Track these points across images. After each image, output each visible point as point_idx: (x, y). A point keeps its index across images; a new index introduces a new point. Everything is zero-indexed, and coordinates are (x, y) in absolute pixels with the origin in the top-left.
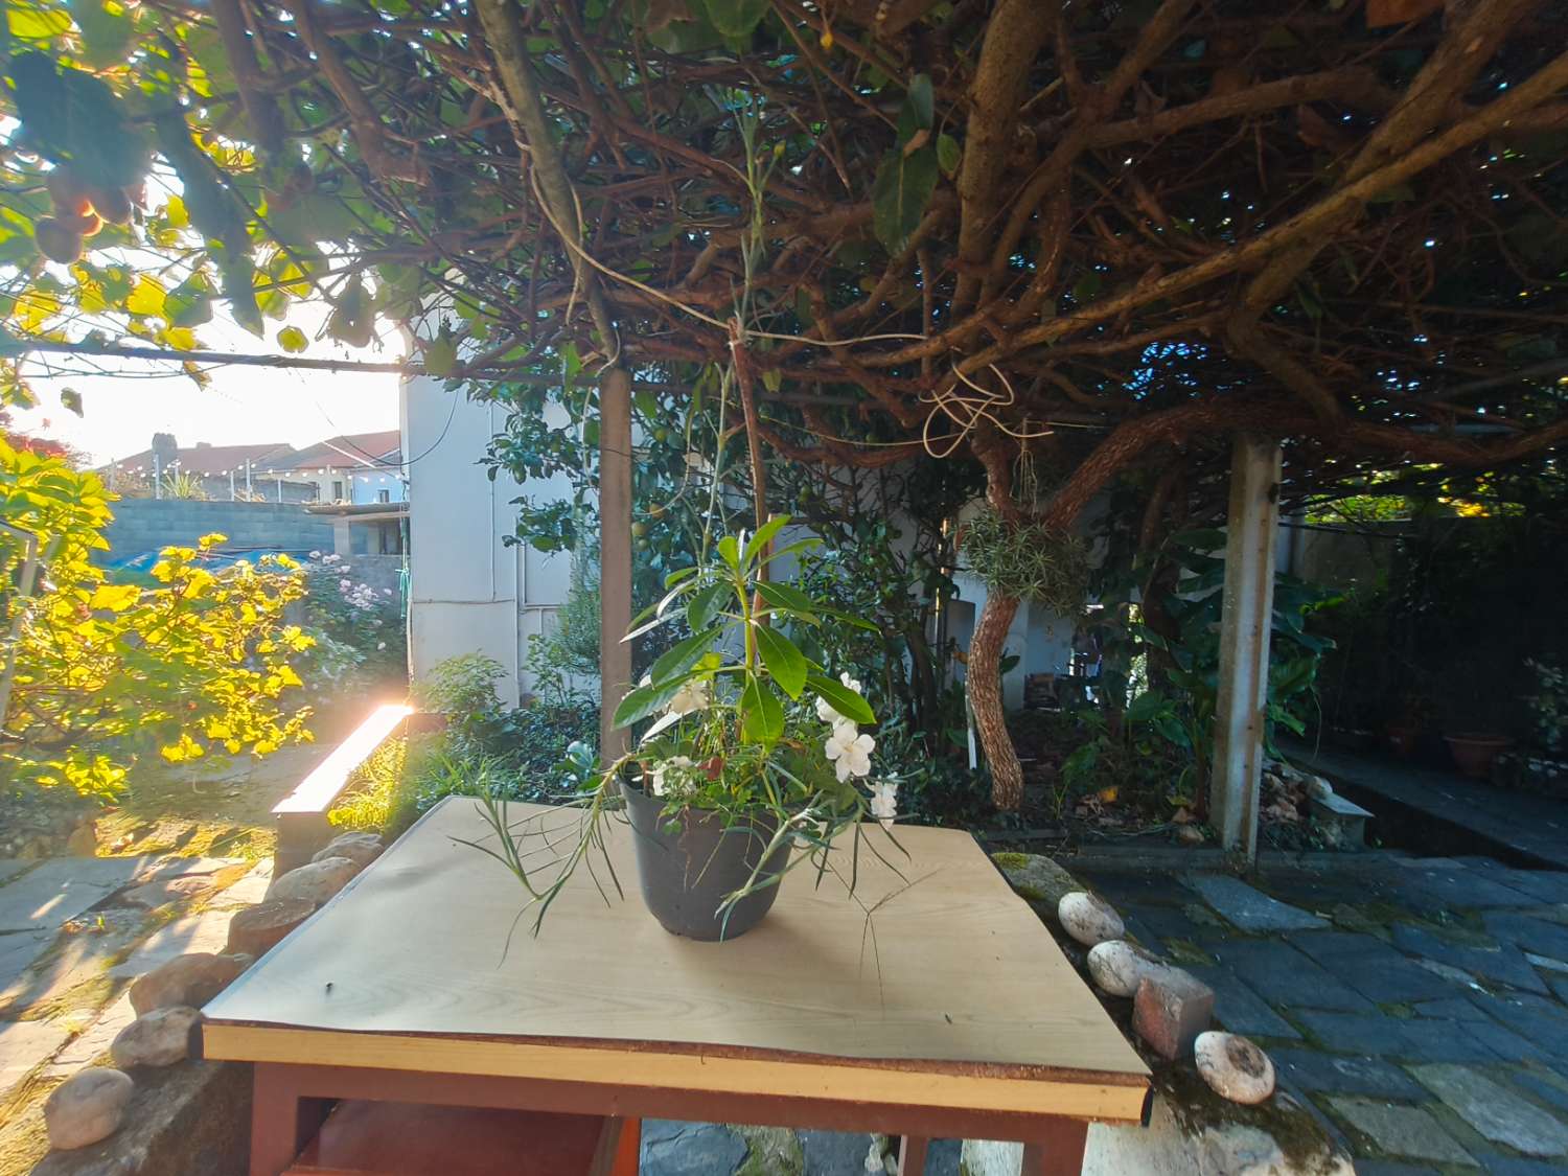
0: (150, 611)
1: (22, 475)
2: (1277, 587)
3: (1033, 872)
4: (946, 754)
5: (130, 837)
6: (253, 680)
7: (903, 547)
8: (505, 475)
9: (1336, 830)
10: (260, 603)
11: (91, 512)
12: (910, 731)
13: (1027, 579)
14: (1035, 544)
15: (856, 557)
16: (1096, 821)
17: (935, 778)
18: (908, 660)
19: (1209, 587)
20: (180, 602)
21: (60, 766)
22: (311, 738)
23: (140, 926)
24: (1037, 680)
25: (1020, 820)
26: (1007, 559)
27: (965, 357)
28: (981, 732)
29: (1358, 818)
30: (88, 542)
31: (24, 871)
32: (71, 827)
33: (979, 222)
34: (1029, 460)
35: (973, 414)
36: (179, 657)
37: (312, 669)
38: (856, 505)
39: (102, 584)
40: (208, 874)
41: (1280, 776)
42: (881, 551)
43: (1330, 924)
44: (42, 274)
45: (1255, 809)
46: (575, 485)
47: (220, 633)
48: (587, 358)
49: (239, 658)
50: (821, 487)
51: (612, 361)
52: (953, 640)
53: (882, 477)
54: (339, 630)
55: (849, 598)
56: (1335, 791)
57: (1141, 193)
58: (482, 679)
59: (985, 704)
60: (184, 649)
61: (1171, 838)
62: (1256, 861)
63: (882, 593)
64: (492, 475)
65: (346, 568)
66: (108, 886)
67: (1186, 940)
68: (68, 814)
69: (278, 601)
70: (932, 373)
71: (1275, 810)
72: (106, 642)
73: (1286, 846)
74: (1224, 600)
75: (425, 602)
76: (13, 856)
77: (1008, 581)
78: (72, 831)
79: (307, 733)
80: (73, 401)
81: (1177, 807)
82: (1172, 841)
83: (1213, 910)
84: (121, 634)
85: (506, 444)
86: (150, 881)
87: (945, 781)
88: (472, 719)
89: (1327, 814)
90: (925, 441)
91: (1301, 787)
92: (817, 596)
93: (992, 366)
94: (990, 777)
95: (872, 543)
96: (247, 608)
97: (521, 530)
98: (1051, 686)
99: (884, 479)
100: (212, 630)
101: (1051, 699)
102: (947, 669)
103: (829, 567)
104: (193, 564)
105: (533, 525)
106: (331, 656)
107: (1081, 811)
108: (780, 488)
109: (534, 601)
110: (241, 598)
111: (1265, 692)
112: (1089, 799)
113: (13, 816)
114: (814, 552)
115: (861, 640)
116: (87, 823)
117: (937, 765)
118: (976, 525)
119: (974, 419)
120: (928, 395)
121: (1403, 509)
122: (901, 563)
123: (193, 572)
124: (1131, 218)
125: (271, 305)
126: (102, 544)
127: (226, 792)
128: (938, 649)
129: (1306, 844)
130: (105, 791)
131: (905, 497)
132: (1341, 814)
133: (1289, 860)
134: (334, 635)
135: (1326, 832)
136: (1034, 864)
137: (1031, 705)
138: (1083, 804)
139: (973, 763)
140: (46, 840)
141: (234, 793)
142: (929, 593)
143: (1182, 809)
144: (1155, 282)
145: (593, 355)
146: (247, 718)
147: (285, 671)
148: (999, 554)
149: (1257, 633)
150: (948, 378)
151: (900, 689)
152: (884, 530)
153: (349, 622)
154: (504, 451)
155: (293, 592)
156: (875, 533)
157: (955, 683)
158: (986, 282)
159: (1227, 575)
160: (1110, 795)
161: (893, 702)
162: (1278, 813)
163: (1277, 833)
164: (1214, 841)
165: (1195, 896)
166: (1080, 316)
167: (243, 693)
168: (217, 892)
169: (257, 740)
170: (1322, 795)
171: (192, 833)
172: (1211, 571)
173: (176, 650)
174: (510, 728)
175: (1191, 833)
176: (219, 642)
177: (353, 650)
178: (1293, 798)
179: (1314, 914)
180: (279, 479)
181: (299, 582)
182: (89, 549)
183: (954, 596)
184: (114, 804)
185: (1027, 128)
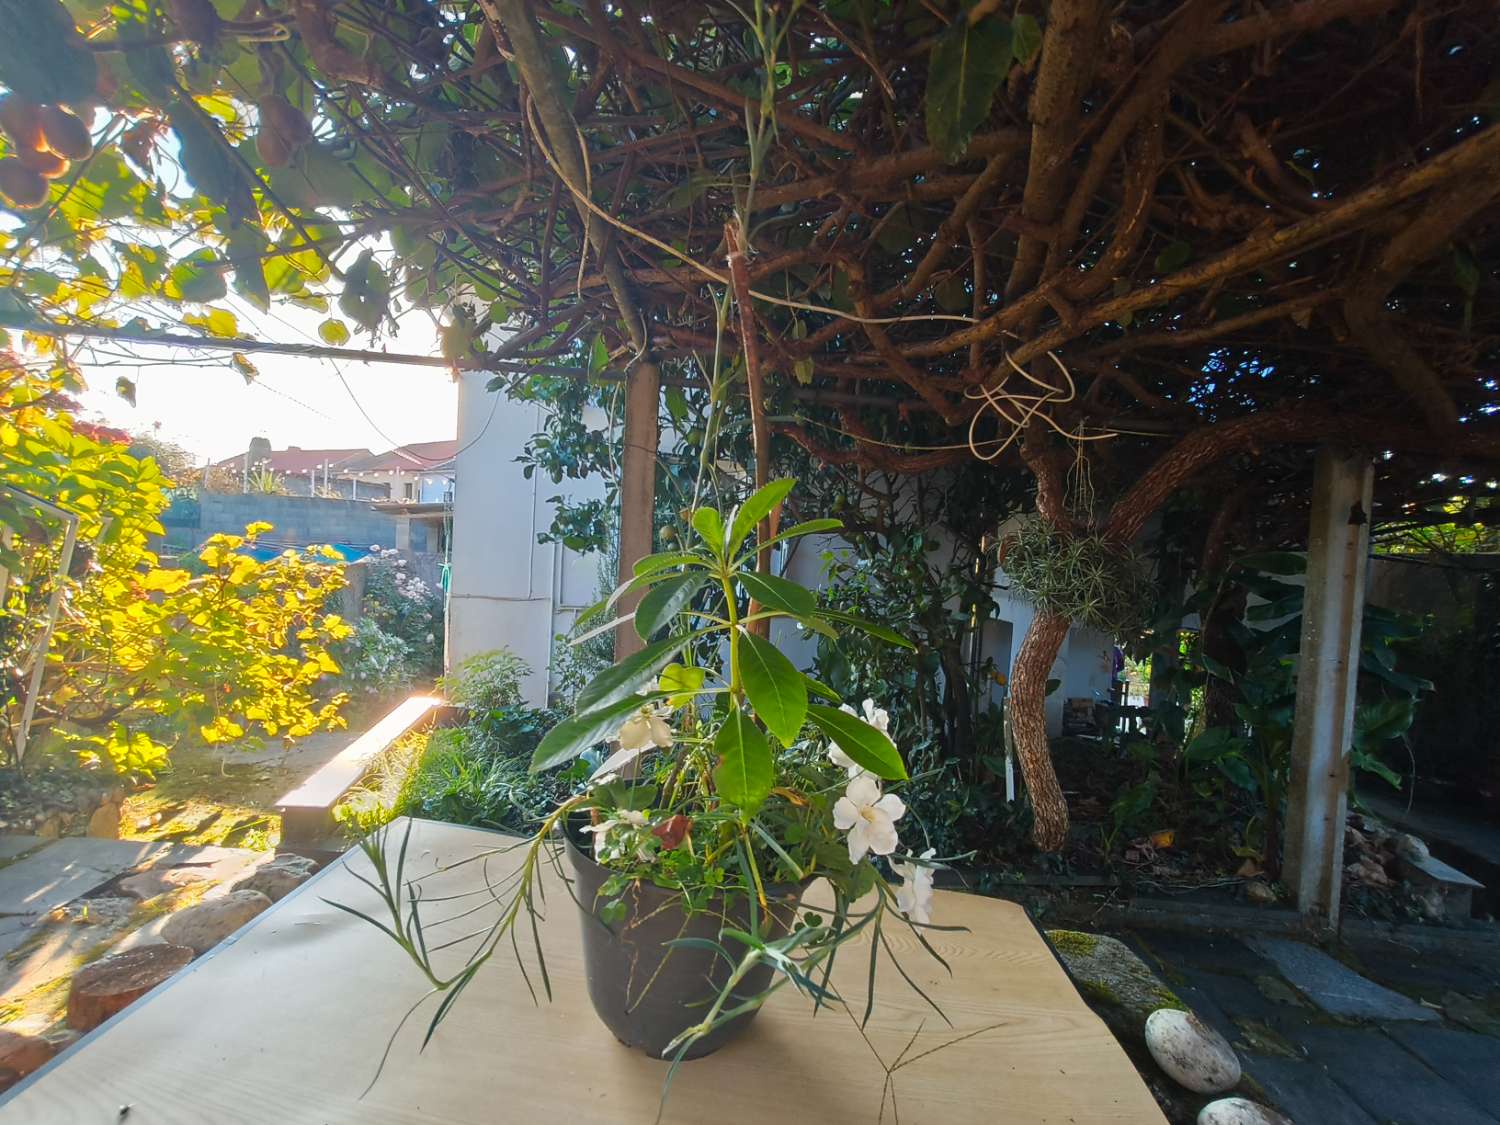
0: (195, 595)
1: (76, 458)
2: (1365, 619)
3: (1101, 962)
4: (980, 782)
5: (159, 817)
6: (287, 666)
7: (939, 561)
8: (543, 475)
9: (1437, 900)
10: (304, 591)
11: (146, 497)
12: (942, 757)
13: (1082, 597)
14: (1090, 559)
15: (889, 570)
16: (1149, 868)
17: (969, 810)
18: (941, 678)
19: (1283, 615)
20: (226, 589)
21: (102, 742)
22: (344, 725)
23: (125, 919)
24: (1075, 705)
25: (1063, 863)
26: (1059, 574)
27: (1019, 344)
28: (1022, 763)
29: (1463, 887)
30: (142, 525)
31: (35, 850)
32: (95, 805)
33: (1053, 160)
34: (1085, 468)
35: (1024, 413)
36: (220, 640)
37: (361, 659)
38: (892, 517)
39: (155, 568)
40: (208, 865)
41: (1360, 829)
42: (916, 562)
43: (1439, 1016)
44: (84, 256)
45: (1337, 868)
46: (608, 485)
47: (264, 619)
48: (616, 353)
49: (280, 644)
50: (856, 497)
51: (639, 354)
52: (990, 660)
53: (920, 488)
54: (391, 622)
55: (881, 612)
56: (1432, 853)
57: (1249, 135)
58: (507, 677)
59: (1028, 733)
60: (224, 633)
61: (1236, 894)
62: (1339, 928)
63: (917, 607)
64: (528, 473)
65: (402, 562)
66: (107, 871)
67: (1264, 1023)
68: (93, 792)
69: (319, 591)
70: (982, 365)
71: (1357, 868)
72: (154, 624)
73: (1375, 913)
74: (1303, 631)
75: (463, 597)
76: (32, 832)
77: (1059, 598)
78: (96, 808)
79: (341, 720)
80: (127, 389)
81: (1242, 860)
82: (1237, 899)
83: (1291, 986)
84: (168, 617)
85: (546, 444)
86: (150, 869)
87: (979, 813)
88: (492, 717)
89: (1425, 881)
90: (971, 445)
91: (1389, 845)
92: (847, 607)
93: (1049, 353)
94: (1030, 813)
95: (907, 554)
96: (289, 595)
97: (554, 528)
98: (1090, 712)
99: (922, 492)
100: (256, 616)
101: (1090, 725)
102: (982, 688)
103: (860, 576)
104: (239, 552)
105: (566, 525)
106: (380, 648)
107: (1130, 855)
108: (815, 497)
109: (569, 601)
110: (284, 586)
111: (1350, 736)
112: (1140, 844)
113: (38, 791)
114: (845, 560)
115: (892, 656)
116: (112, 801)
117: (971, 795)
118: (1024, 536)
119: (1026, 419)
120: (974, 390)
121: (1486, 541)
122: (936, 578)
123: (239, 559)
124: (1234, 170)
125: (284, 281)
126: (157, 528)
127: (257, 776)
128: (973, 668)
129: (1400, 913)
130: (145, 767)
131: (942, 511)
132: (1444, 882)
133: (1380, 930)
134: (384, 627)
135: (1426, 901)
136: (1101, 949)
137: (1068, 732)
138: (1134, 848)
139: (1010, 795)
140: (67, 817)
141: (264, 777)
142: (965, 609)
143: (1248, 862)
144: (1271, 235)
145: (622, 349)
146: (282, 703)
147: (324, 657)
148: (1050, 568)
149: (1342, 668)
150: (1000, 369)
151: (933, 710)
152: (920, 541)
153: (401, 616)
154: (541, 450)
155: (336, 582)
156: (911, 544)
157: (992, 706)
158: (1053, 246)
159: (1307, 603)
160: (1165, 840)
161: (925, 725)
162: (1362, 873)
163: (1364, 898)
164: (1289, 901)
165: (1271, 967)
166: (1169, 283)
167: (280, 678)
168: (212, 887)
169: (292, 724)
170: (1416, 856)
171: (216, 817)
172: (1285, 598)
173: (217, 634)
174: (528, 728)
175: (1261, 891)
176: (263, 627)
177: (400, 641)
178: (1378, 856)
179: (1419, 1002)
180: (355, 479)
181: (341, 572)
182: (147, 534)
183: (993, 614)
184: (151, 782)
185: (1122, 28)
